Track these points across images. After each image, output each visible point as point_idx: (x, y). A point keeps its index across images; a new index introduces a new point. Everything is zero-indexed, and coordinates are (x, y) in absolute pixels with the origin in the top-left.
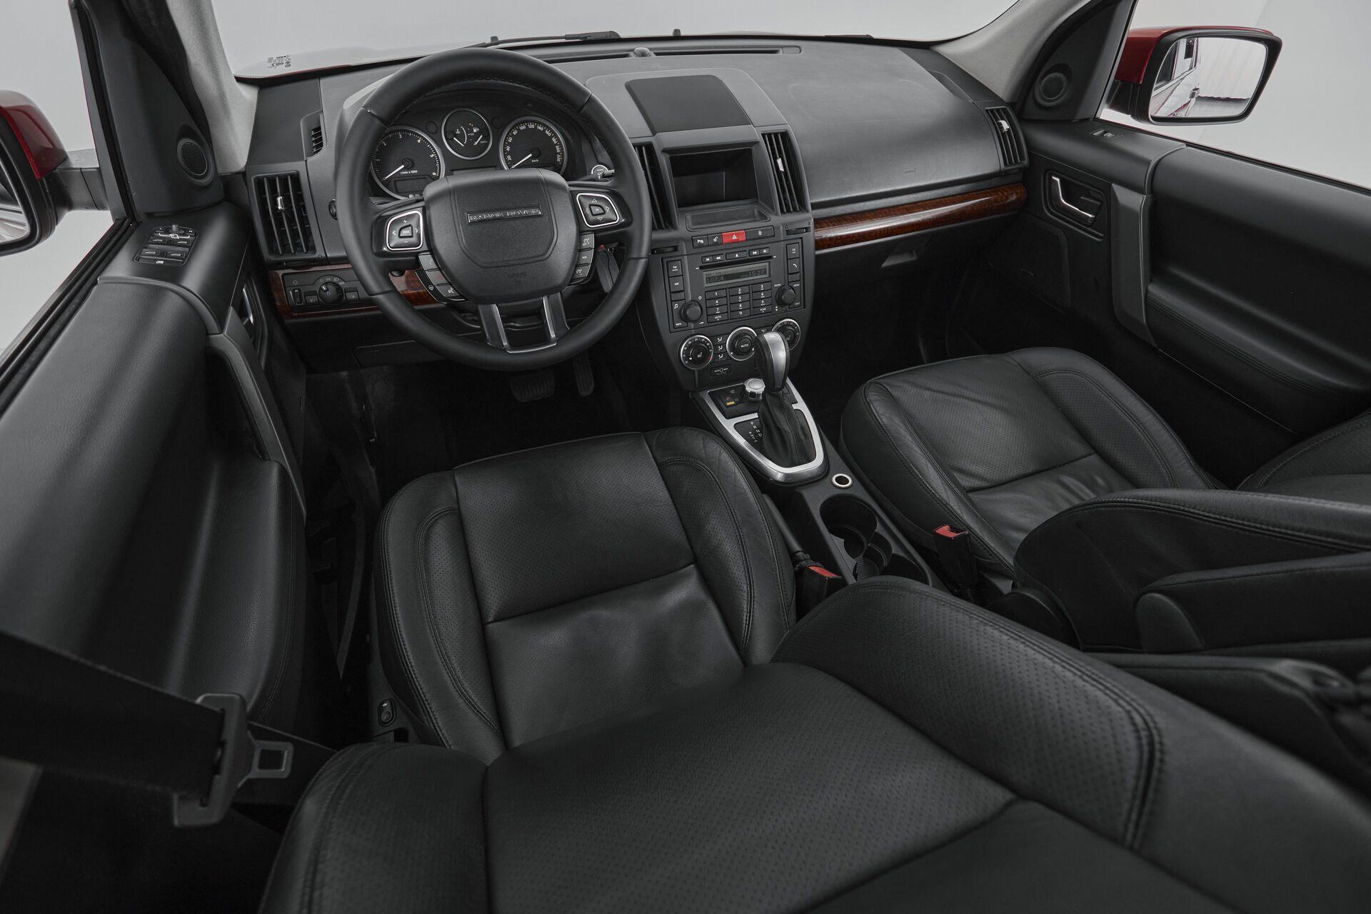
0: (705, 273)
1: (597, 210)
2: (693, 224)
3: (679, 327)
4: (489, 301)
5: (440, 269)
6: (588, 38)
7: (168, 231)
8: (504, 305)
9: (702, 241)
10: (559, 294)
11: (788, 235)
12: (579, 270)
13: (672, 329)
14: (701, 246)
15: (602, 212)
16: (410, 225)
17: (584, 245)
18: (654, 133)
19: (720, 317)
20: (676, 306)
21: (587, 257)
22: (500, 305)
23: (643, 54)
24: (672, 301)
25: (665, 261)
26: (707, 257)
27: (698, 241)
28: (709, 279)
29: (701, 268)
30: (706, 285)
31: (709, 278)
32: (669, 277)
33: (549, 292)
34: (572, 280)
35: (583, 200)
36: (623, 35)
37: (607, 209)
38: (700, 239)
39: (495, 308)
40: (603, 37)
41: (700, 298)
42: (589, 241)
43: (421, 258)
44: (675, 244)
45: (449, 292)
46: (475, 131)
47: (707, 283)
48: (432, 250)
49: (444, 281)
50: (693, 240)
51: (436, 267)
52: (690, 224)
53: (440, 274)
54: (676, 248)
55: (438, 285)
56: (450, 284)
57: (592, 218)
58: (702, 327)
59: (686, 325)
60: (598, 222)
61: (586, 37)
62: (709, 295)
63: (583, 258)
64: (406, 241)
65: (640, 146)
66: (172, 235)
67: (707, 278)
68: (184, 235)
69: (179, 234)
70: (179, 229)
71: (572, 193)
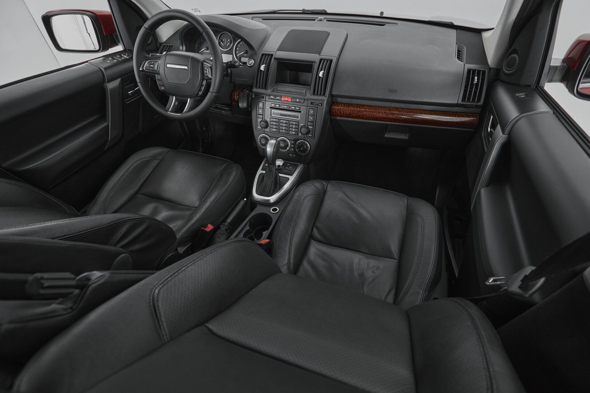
4: (173, 95)
5: (161, 80)
6: (313, 12)
7: (125, 55)
8: (177, 97)
9: (273, 97)
10: (193, 99)
11: (312, 104)
13: (257, 129)
14: (272, 99)
15: (207, 73)
16: (154, 64)
17: (203, 84)
18: (277, 51)
19: (275, 130)
20: (259, 120)
21: (203, 88)
23: (321, 20)
24: (258, 118)
25: (258, 101)
27: (271, 96)
32: (258, 108)
33: (191, 97)
34: (197, 94)
35: (204, 67)
39: (174, 98)
40: (320, 12)
41: (268, 120)
43: (156, 75)
45: (163, 88)
46: (229, 40)
48: (160, 74)
49: (162, 84)
50: (269, 95)
53: (161, 82)
55: (159, 85)
59: (261, 128)
60: (206, 76)
61: (312, 11)
62: (272, 120)
64: (151, 68)
65: (269, 55)
66: (125, 56)
67: (273, 113)
68: (128, 56)
69: (127, 56)
70: (128, 54)
71: (202, 64)
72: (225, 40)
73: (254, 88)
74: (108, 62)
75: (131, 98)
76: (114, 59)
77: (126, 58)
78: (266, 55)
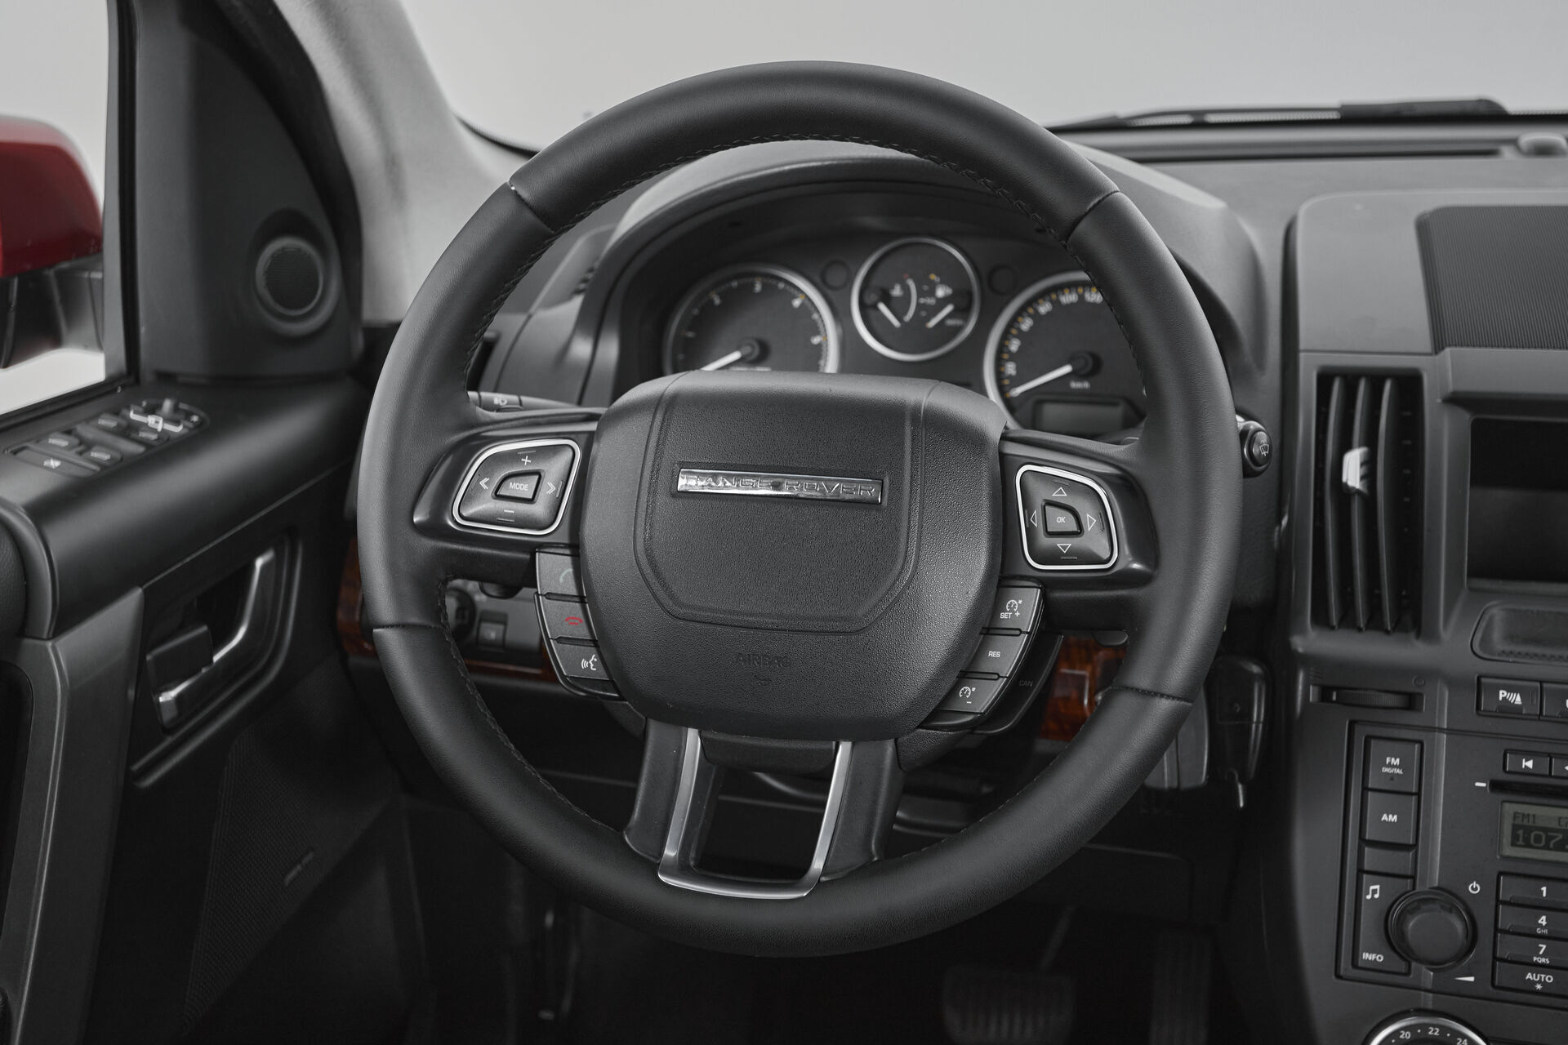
0: (1512, 809)
1: (1062, 521)
2: (1510, 637)
3: (1372, 968)
4: (681, 718)
5: (582, 600)
7: (152, 410)
8: (721, 737)
9: (1515, 700)
10: (889, 748)
12: (968, 690)
13: (1347, 970)
14: (1507, 710)
15: (1073, 527)
16: (538, 473)
17: (1003, 616)
18: (1438, 347)
19: (1549, 979)
20: (1374, 891)
21: (1005, 656)
22: (710, 735)
23: (1543, 152)
24: (1361, 871)
25: (1361, 731)
26: (1528, 755)
27: (1502, 694)
28: (1524, 834)
29: (1496, 786)
30: (1509, 851)
31: (1528, 830)
32: (1365, 789)
33: (864, 732)
34: (939, 712)
35: (1034, 486)
36: (1512, 106)
37: (1090, 521)
38: (1510, 689)
39: (693, 740)
40: (1454, 111)
41: (1474, 888)
42: (1022, 608)
43: (543, 561)
44: (1411, 687)
45: (584, 664)
46: (939, 293)
47: (1514, 843)
48: (575, 548)
49: (582, 632)
50: (1480, 687)
51: (573, 591)
52: (1497, 635)
53: (580, 615)
54: (1411, 702)
55: (559, 640)
56: (595, 643)
57: (1045, 541)
58: (1464, 992)
59: (1401, 966)
60: (1055, 557)
62: (1510, 889)
63: (992, 654)
64: (509, 508)
65: (1376, 378)
66: (151, 420)
67: (1515, 828)
68: (177, 423)
69: (167, 420)
70: (176, 409)
71: (1006, 466)
72: (906, 289)
73: (1302, 632)
74: (49, 468)
75: (169, 740)
76: (86, 445)
77: (164, 436)
78: (1351, 378)
